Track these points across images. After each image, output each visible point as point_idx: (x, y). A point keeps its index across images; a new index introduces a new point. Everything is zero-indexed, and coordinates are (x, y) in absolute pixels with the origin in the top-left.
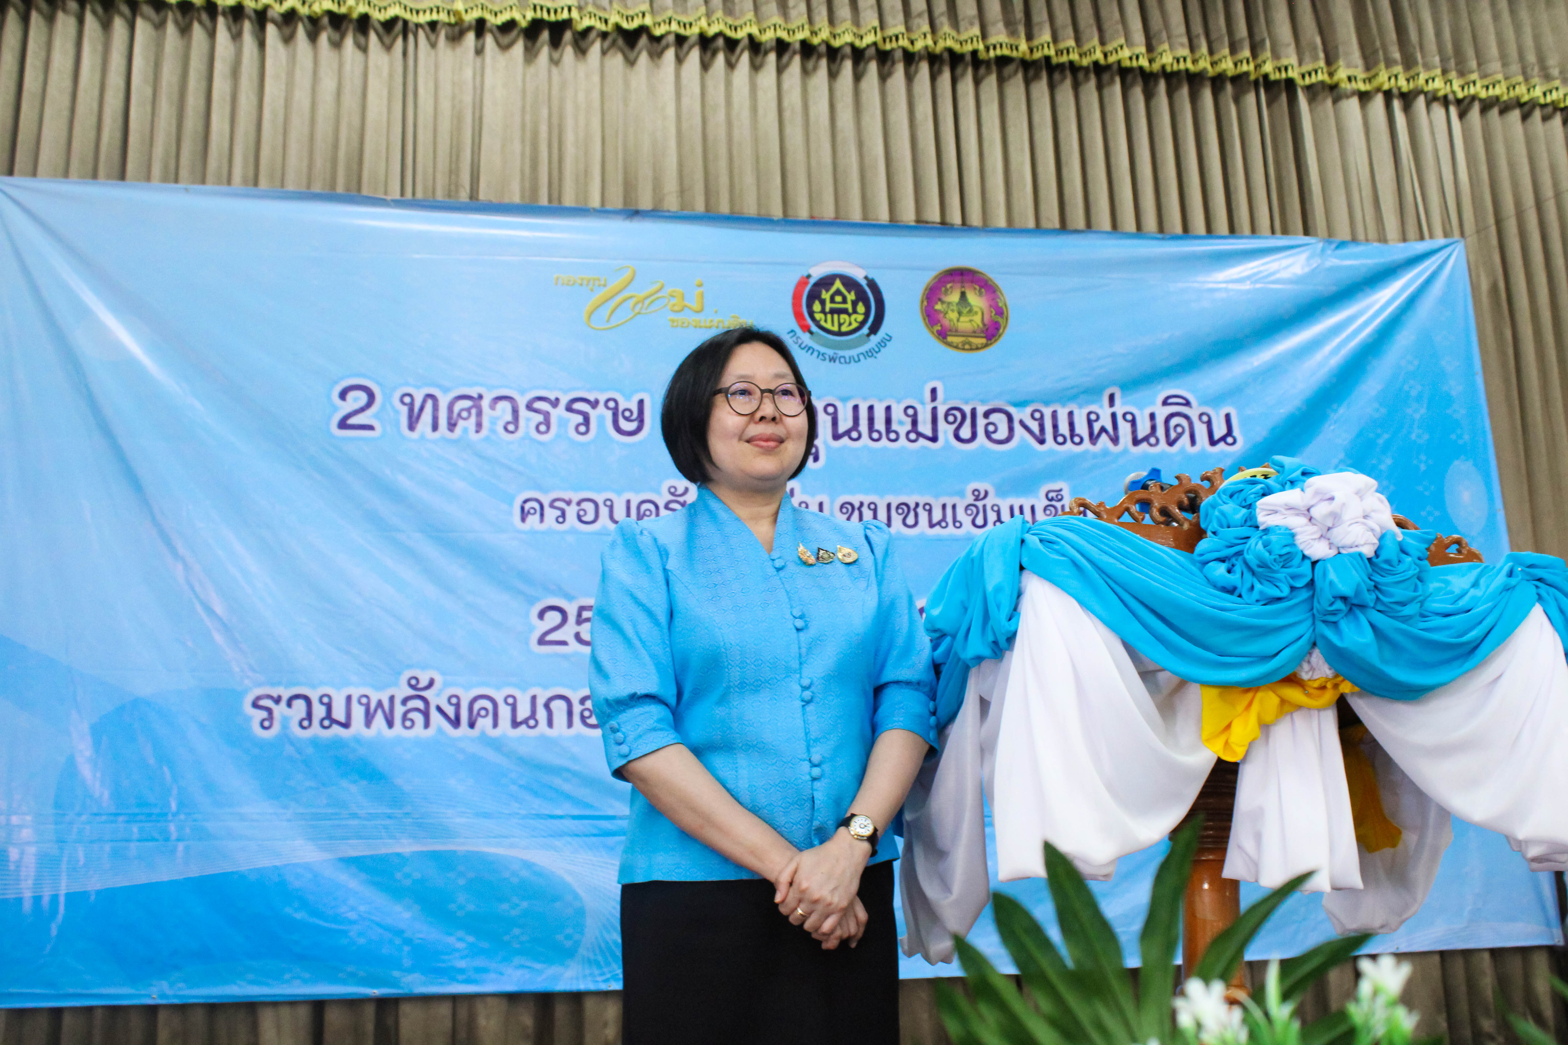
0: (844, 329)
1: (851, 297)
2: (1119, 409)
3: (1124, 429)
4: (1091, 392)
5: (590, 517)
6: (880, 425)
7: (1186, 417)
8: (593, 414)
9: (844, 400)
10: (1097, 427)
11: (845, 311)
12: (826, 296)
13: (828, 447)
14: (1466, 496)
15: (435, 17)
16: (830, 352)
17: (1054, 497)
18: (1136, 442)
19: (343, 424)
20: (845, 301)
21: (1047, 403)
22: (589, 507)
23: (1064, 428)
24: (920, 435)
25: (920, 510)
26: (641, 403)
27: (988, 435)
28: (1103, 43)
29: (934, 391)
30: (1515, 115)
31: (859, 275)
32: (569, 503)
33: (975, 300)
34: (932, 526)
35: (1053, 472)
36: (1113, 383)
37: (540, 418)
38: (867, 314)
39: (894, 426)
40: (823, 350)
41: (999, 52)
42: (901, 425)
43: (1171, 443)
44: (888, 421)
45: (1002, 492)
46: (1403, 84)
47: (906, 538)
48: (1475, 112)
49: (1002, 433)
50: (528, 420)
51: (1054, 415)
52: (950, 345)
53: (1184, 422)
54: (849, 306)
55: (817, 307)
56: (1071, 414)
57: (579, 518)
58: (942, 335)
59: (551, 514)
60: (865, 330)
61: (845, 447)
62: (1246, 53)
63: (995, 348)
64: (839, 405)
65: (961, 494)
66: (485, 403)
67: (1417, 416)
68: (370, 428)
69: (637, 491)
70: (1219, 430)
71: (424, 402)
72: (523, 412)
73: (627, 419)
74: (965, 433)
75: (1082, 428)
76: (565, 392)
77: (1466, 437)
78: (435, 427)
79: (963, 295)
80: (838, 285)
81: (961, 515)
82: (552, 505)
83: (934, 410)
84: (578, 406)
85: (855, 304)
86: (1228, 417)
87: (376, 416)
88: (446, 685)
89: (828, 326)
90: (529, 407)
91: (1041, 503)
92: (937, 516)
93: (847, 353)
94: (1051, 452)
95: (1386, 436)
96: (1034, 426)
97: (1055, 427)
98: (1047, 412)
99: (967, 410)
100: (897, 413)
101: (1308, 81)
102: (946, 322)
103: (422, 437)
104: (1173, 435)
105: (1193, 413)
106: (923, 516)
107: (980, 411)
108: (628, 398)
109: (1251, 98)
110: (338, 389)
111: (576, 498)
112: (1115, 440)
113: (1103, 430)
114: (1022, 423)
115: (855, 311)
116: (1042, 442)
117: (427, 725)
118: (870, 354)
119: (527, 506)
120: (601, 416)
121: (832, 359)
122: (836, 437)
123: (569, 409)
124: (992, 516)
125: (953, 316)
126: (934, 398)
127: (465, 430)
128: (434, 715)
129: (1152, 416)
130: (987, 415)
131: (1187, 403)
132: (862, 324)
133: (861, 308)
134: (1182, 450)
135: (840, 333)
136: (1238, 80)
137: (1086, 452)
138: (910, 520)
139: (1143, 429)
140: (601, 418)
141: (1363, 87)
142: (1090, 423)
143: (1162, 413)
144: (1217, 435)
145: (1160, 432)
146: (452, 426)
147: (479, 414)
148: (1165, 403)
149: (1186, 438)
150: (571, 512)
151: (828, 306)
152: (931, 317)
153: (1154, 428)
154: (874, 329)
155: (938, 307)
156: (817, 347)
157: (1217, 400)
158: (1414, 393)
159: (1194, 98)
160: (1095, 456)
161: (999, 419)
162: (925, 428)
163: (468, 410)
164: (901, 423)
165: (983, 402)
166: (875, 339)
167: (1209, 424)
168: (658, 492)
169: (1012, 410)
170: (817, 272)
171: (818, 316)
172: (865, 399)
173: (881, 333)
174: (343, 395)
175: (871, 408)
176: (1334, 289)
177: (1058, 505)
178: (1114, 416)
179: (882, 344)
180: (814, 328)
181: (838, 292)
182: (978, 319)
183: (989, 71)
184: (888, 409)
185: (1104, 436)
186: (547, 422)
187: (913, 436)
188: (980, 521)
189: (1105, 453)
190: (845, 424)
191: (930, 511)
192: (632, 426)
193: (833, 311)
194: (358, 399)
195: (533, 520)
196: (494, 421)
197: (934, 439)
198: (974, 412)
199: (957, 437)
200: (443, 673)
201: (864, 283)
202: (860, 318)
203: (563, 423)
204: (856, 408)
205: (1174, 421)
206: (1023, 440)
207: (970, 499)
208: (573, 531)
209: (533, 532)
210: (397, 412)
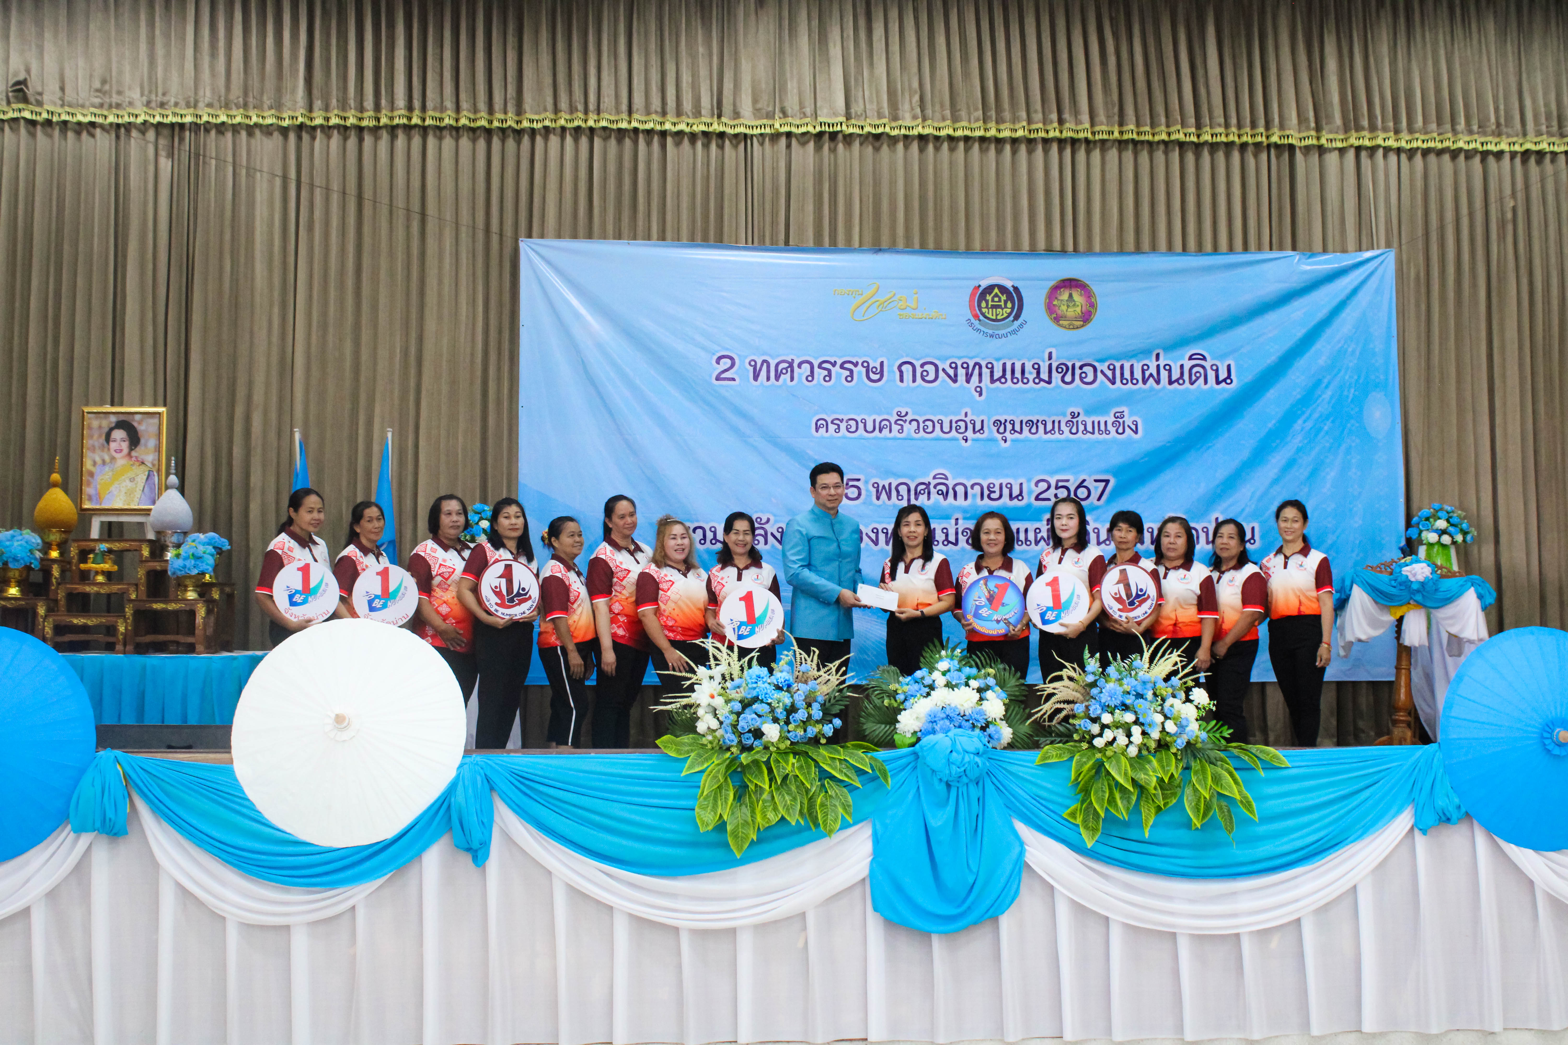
0: (999, 317)
1: (1004, 298)
2: (1162, 362)
3: (1164, 374)
4: (1146, 352)
5: (853, 429)
6: (1018, 374)
7: (1203, 367)
8: (855, 370)
9: (998, 360)
10: (1147, 374)
11: (999, 307)
12: (989, 298)
13: (987, 388)
14: (1377, 414)
15: (763, 131)
16: (990, 332)
17: (1119, 416)
18: (1171, 382)
19: (718, 378)
20: (1000, 301)
21: (1118, 360)
22: (853, 423)
23: (1127, 375)
24: (1041, 380)
25: (1039, 424)
26: (882, 364)
27: (1081, 379)
28: (1168, 126)
29: (1050, 354)
30: (1446, 157)
31: (1008, 284)
32: (842, 421)
33: (1078, 297)
34: (1046, 433)
35: (1119, 401)
36: (1158, 347)
37: (826, 373)
38: (1013, 308)
39: (1026, 375)
40: (986, 330)
41: (1101, 137)
42: (1031, 375)
43: (1192, 383)
44: (1023, 372)
45: (1088, 413)
46: (1367, 143)
47: (1031, 441)
48: (1418, 157)
49: (1090, 378)
50: (819, 374)
51: (1122, 367)
52: (1061, 326)
53: (1201, 370)
54: (1002, 303)
55: (984, 304)
56: (1132, 366)
57: (847, 429)
58: (1057, 320)
59: (832, 427)
60: (1011, 318)
61: (997, 388)
62: (1261, 130)
63: (1090, 326)
64: (995, 363)
65: (1064, 415)
66: (795, 365)
67: (1351, 364)
68: (734, 379)
69: (879, 414)
70: (1223, 375)
71: (762, 365)
72: (816, 369)
73: (874, 373)
74: (1068, 378)
75: (1138, 375)
76: (840, 357)
77: (1382, 377)
78: (768, 379)
79: (1071, 296)
80: (996, 290)
81: (1063, 427)
82: (832, 422)
83: (1050, 366)
84: (847, 366)
85: (1006, 302)
86: (1229, 367)
87: (736, 373)
88: (776, 522)
89: (990, 316)
90: (820, 367)
91: (1111, 419)
92: (1049, 427)
93: (1001, 332)
94: (1119, 388)
95: (1329, 377)
96: (1109, 374)
97: (1122, 374)
98: (1118, 365)
99: (1070, 365)
100: (1028, 367)
101: (1303, 143)
102: (1059, 312)
103: (762, 384)
104: (1194, 378)
105: (1207, 365)
106: (1041, 427)
107: (1078, 365)
108: (875, 361)
109: (1264, 156)
110: (716, 357)
111: (846, 418)
112: (1158, 382)
113: (1151, 375)
114: (1102, 372)
115: (1006, 307)
116: (1113, 383)
117: (766, 543)
118: (1014, 332)
119: (820, 422)
120: (859, 371)
121: (992, 336)
122: (993, 381)
123: (842, 367)
124: (1081, 428)
125: (1064, 308)
126: (1050, 358)
127: (785, 380)
128: (770, 538)
129: (1182, 366)
130: (1081, 368)
131: (1204, 359)
132: (1009, 315)
133: (1009, 305)
134: (1199, 386)
135: (996, 320)
136: (1258, 145)
137: (1140, 389)
138: (1034, 430)
139: (1176, 375)
140: (860, 373)
141: (1339, 145)
142: (1143, 371)
143: (1188, 364)
144: (1221, 378)
145: (1186, 376)
146: (777, 378)
147: (792, 371)
148: (1190, 358)
149: (1202, 380)
150: (843, 426)
151: (990, 303)
152: (1050, 308)
153: (1182, 374)
154: (1017, 317)
155: (1055, 303)
156: (983, 329)
157: (1222, 357)
158: (1350, 350)
159: (1228, 156)
160: (1144, 391)
161: (1089, 370)
162: (1044, 375)
163: (786, 369)
164: (1031, 373)
165: (1079, 360)
166: (1017, 323)
167: (1217, 371)
168: (891, 414)
169: (1096, 364)
170: (984, 284)
171: (984, 310)
172: (1010, 359)
173: (1020, 320)
174: (718, 362)
175: (1013, 364)
176: (1303, 285)
177: (1121, 421)
178: (1158, 366)
179: (1021, 326)
180: (981, 318)
181: (996, 295)
182: (1078, 309)
183: (1095, 148)
184: (1023, 365)
185: (1151, 380)
186: (830, 375)
187: (1037, 381)
188: (1074, 430)
189: (1152, 389)
190: (998, 374)
191: (1045, 425)
192: (877, 377)
193: (993, 307)
194: (725, 363)
195: (822, 431)
196: (800, 375)
197: (1049, 382)
198: (1073, 366)
199: (1063, 381)
200: (775, 515)
201: (1011, 289)
202: (1009, 311)
203: (839, 375)
204: (1004, 365)
205: (1195, 370)
206: (1102, 382)
207: (1069, 418)
208: (844, 437)
209: (823, 437)
210: (748, 371)
